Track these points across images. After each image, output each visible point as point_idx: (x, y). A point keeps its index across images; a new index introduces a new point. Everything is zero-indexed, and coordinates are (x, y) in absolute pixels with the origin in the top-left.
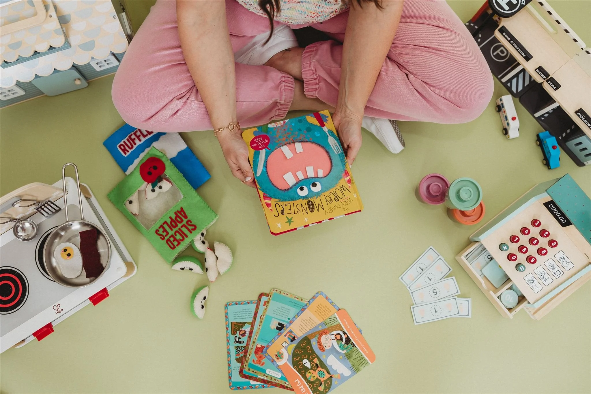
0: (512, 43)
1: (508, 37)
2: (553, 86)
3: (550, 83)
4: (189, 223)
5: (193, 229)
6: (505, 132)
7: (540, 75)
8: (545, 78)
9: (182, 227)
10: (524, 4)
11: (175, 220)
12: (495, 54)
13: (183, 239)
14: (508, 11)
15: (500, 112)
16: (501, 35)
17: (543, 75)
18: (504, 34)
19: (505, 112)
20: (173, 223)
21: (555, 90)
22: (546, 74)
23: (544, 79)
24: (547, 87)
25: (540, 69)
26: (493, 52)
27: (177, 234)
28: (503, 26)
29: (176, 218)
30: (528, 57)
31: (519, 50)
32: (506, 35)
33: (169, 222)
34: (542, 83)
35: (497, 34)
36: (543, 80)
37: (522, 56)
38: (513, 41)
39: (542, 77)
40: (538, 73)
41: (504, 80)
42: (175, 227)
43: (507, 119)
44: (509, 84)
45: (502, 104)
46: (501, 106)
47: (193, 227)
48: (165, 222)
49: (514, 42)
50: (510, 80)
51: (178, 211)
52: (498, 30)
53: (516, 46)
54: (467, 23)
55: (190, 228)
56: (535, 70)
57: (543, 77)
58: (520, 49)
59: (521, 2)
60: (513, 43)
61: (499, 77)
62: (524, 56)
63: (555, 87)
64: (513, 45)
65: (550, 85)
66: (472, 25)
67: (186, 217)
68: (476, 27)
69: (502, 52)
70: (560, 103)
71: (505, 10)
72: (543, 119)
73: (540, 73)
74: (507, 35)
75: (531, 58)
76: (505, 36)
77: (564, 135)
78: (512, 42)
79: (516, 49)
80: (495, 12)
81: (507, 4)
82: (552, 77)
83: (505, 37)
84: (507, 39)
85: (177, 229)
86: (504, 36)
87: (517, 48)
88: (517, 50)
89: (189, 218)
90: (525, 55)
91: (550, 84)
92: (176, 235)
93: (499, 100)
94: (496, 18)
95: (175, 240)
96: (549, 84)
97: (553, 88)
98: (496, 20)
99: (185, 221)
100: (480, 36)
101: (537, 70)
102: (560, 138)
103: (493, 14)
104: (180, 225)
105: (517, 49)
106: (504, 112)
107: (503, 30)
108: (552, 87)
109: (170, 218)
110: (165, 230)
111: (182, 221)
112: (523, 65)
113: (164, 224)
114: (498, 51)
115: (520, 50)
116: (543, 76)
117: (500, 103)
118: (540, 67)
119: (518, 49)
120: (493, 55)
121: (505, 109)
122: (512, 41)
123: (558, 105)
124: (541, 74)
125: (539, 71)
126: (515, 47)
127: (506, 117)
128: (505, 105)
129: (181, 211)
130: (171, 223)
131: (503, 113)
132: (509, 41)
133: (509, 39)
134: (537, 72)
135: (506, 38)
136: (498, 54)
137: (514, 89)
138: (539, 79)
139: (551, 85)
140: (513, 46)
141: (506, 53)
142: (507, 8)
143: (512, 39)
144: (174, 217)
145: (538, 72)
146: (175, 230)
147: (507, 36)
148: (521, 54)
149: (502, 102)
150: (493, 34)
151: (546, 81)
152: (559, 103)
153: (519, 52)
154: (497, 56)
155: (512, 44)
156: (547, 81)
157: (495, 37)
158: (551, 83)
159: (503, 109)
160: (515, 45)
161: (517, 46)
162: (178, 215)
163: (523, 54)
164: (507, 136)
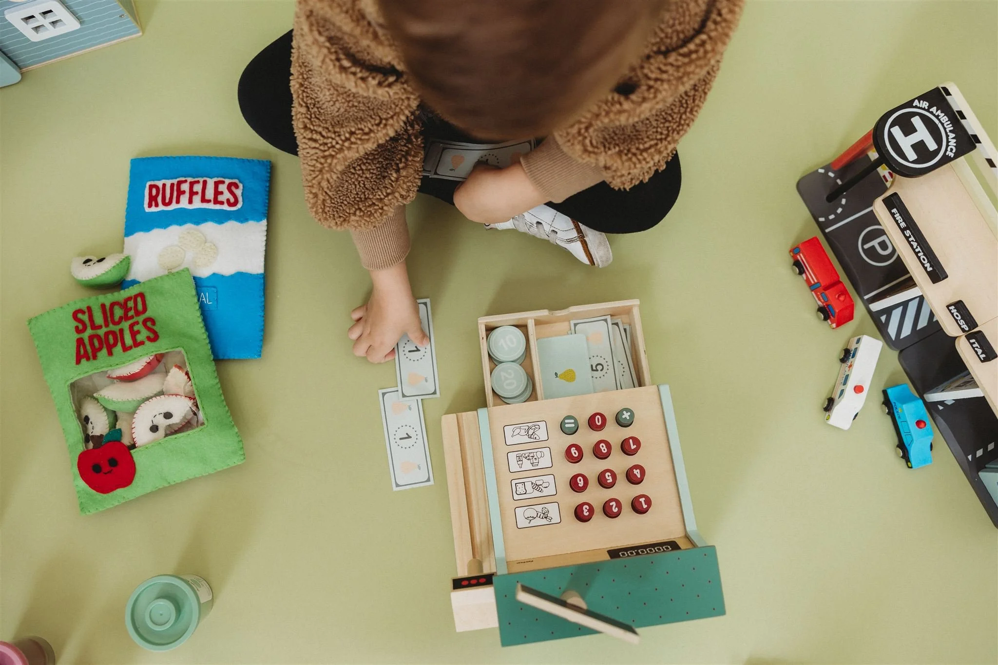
0: (908, 235)
1: (902, 220)
2: (980, 351)
3: (974, 343)
4: (81, 327)
5: (83, 312)
6: (830, 404)
7: (956, 320)
8: (967, 329)
9: (100, 327)
10: (952, 155)
11: (105, 346)
12: (866, 246)
13: (113, 305)
14: (913, 162)
15: (843, 364)
16: (888, 212)
17: (962, 322)
18: (894, 210)
19: (851, 368)
20: (111, 341)
21: (982, 361)
22: (971, 322)
23: (963, 330)
24: (965, 350)
25: (960, 306)
26: (863, 243)
27: (116, 318)
28: (895, 194)
29: (100, 349)
30: (937, 274)
31: (919, 255)
32: (898, 214)
33: (119, 347)
34: (955, 338)
35: (879, 208)
36: (961, 333)
37: (925, 268)
38: (911, 231)
39: (960, 326)
40: (952, 314)
41: (876, 307)
42: (113, 333)
43: (845, 383)
44: (883, 318)
45: (856, 349)
46: (852, 352)
47: (80, 316)
48: (125, 349)
49: (912, 234)
50: (888, 311)
51: (88, 359)
52: (883, 200)
53: (915, 244)
54: (821, 168)
55: (85, 318)
56: (948, 307)
57: (962, 327)
58: (923, 252)
59: (946, 150)
60: (910, 237)
61: (866, 297)
62: (929, 269)
63: (984, 356)
64: (910, 239)
65: (974, 348)
66: (831, 174)
67: (80, 342)
68: (839, 182)
69: (883, 246)
70: (986, 392)
71: (906, 159)
72: (941, 408)
73: (957, 316)
74: (900, 215)
75: (943, 279)
76: (895, 216)
77: (980, 453)
78: (908, 233)
79: (914, 250)
80: (884, 158)
81: (914, 147)
82: (980, 332)
83: (895, 218)
84: (898, 225)
85: (112, 327)
86: (893, 215)
87: (917, 248)
88: (917, 253)
89: (77, 336)
90: (931, 269)
91: (974, 346)
92: (121, 318)
93: (856, 339)
94: (883, 171)
95: (127, 310)
96: (972, 344)
97: (978, 356)
98: (884, 176)
99: (85, 336)
100: (844, 201)
101: (950, 308)
102: (970, 457)
103: (878, 163)
104: (101, 332)
105: (917, 250)
106: (850, 366)
107: (894, 203)
108: (976, 352)
109: (110, 353)
110: (134, 334)
111: (91, 338)
112: (921, 288)
113: (130, 348)
114: (875, 243)
115: (922, 254)
116: (961, 324)
117: (852, 347)
118: (960, 302)
119: (919, 252)
120: (864, 250)
121: (854, 361)
122: (908, 231)
123: (982, 396)
124: (959, 318)
125: (956, 310)
126: (912, 246)
127: (847, 377)
128: (859, 354)
129: (82, 357)
130: (115, 344)
131: (847, 369)
132: (903, 230)
133: (903, 225)
134: (950, 311)
135: (897, 221)
136: (873, 247)
137: (892, 330)
138: (951, 327)
139: (976, 349)
140: (909, 242)
141: (889, 251)
142: (912, 155)
143: (910, 227)
144: (104, 351)
145: (952, 311)
146: (116, 328)
147: (900, 217)
148: (923, 265)
149: (856, 346)
150: (871, 205)
151: (966, 336)
152: (984, 390)
153: (919, 258)
154: (871, 252)
155: (907, 238)
156: (968, 338)
157: (872, 211)
158: (976, 345)
159: (851, 360)
160: (913, 241)
161: (918, 244)
162: (92, 351)
163: (927, 265)
164: (827, 413)
